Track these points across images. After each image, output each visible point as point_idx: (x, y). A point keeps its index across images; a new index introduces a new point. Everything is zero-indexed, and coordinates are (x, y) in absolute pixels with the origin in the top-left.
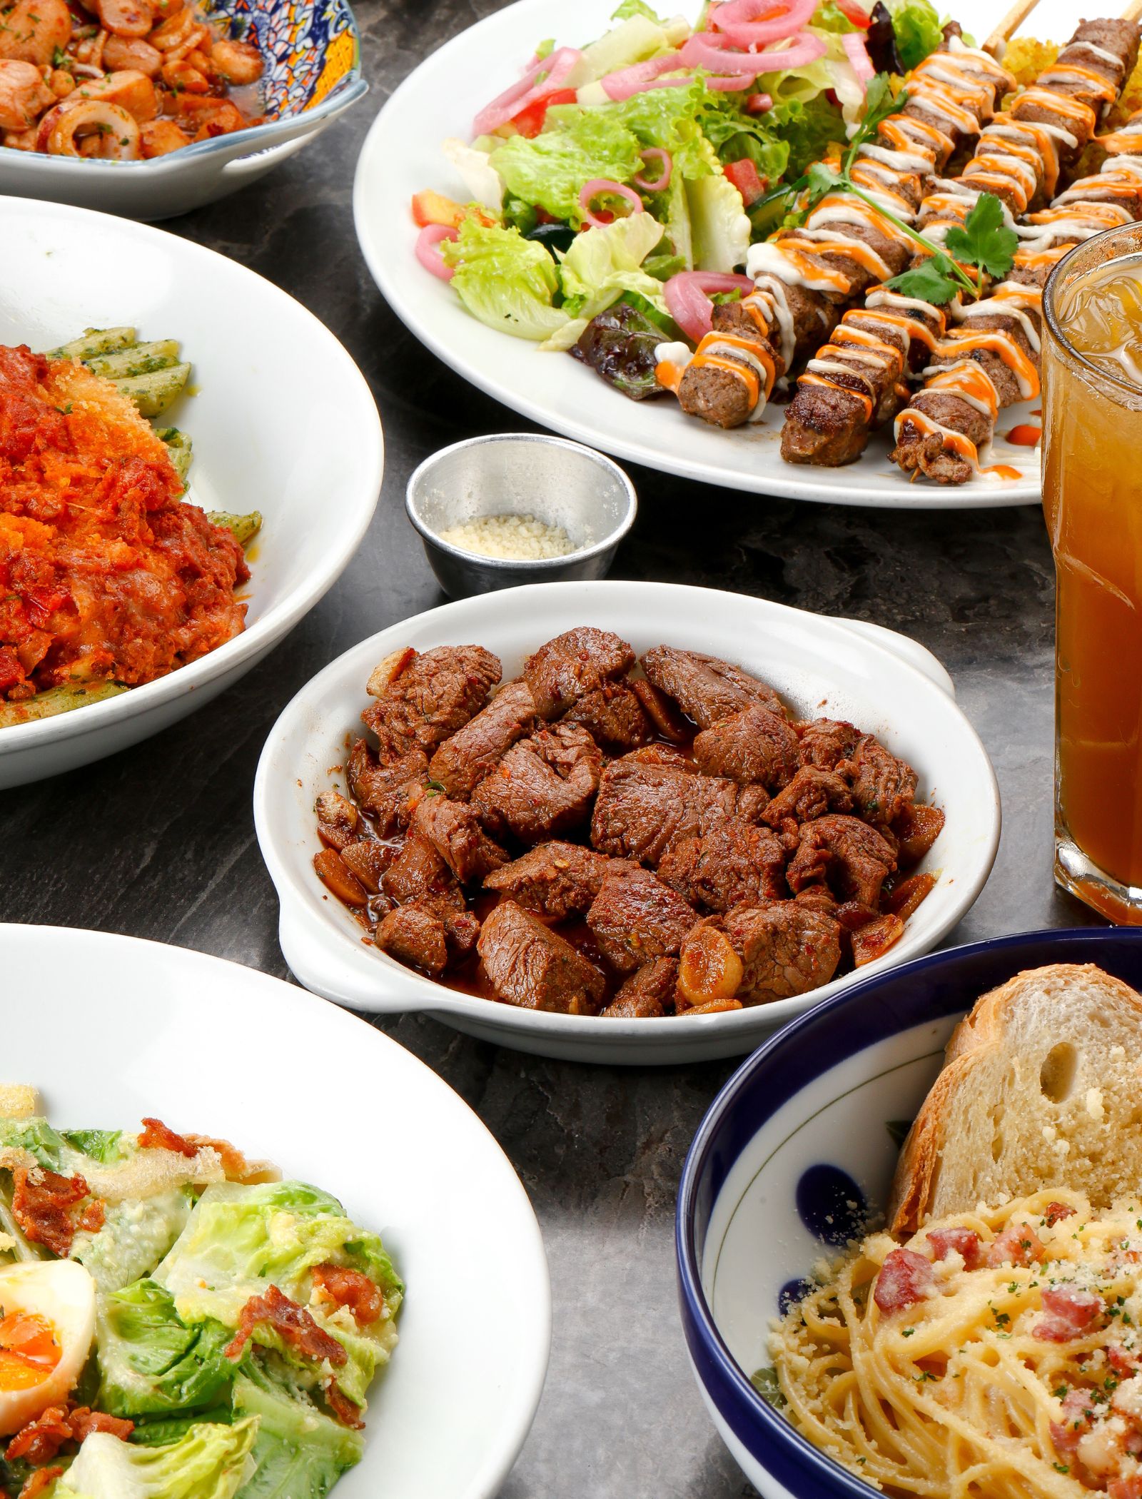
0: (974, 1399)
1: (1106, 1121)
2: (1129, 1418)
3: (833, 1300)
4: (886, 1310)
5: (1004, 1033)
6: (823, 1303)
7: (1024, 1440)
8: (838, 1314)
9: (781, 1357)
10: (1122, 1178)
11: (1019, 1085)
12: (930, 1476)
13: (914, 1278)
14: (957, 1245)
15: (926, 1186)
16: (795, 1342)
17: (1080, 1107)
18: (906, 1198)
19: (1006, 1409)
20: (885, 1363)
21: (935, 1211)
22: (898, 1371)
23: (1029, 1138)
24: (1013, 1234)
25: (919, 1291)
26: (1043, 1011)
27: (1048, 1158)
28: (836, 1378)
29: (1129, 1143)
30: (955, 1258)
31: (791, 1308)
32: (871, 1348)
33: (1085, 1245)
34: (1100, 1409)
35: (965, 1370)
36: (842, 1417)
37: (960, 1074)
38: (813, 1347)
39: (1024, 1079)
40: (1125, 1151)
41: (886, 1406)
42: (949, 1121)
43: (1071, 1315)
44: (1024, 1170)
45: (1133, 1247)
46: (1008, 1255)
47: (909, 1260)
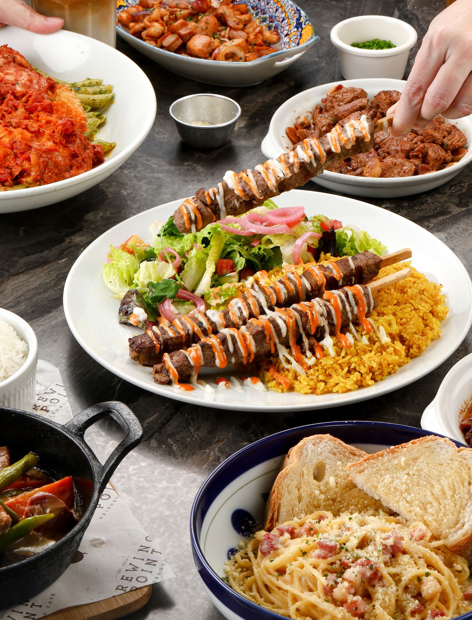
0: (296, 580)
1: (337, 487)
2: (350, 582)
3: (246, 554)
4: (264, 554)
5: (300, 459)
6: (243, 555)
7: (314, 593)
8: (249, 558)
9: (229, 573)
10: (343, 507)
11: (306, 477)
12: (283, 608)
13: (273, 543)
14: (288, 531)
15: (276, 513)
16: (234, 568)
17: (327, 483)
18: (269, 518)
19: (307, 583)
20: (265, 572)
21: (280, 521)
22: (269, 573)
23: (310, 495)
24: (307, 526)
25: (275, 547)
26: (312, 451)
27: (317, 501)
28: (249, 578)
29: (345, 495)
30: (287, 535)
31: (232, 557)
32: (260, 567)
33: (332, 528)
34: (339, 580)
35: (293, 571)
36: (251, 592)
37: (285, 474)
38: (240, 569)
39: (307, 475)
40: (344, 497)
41: (266, 586)
42: (282, 490)
43: (328, 549)
44: (309, 506)
45: (348, 526)
46: (305, 533)
47: (271, 536)
